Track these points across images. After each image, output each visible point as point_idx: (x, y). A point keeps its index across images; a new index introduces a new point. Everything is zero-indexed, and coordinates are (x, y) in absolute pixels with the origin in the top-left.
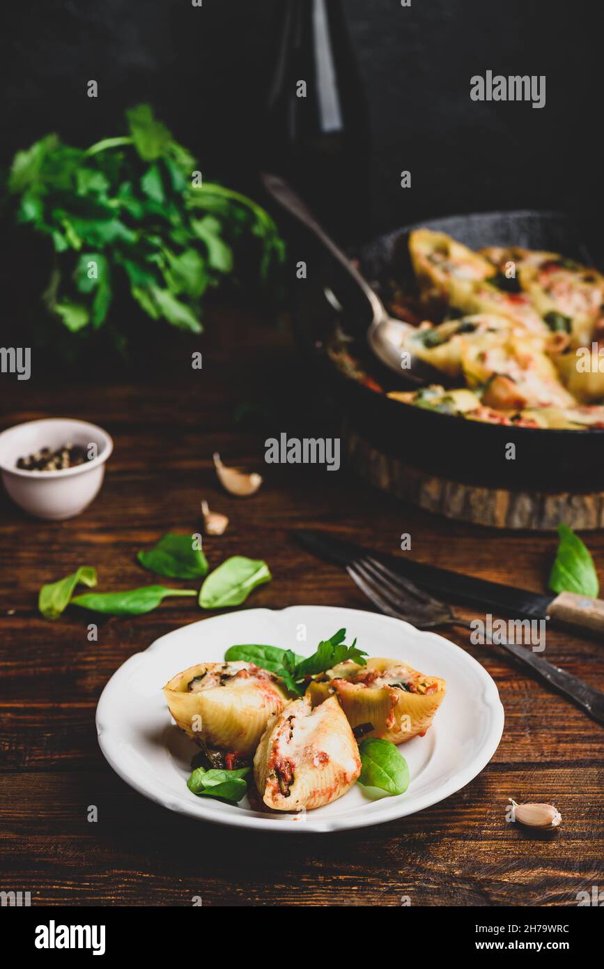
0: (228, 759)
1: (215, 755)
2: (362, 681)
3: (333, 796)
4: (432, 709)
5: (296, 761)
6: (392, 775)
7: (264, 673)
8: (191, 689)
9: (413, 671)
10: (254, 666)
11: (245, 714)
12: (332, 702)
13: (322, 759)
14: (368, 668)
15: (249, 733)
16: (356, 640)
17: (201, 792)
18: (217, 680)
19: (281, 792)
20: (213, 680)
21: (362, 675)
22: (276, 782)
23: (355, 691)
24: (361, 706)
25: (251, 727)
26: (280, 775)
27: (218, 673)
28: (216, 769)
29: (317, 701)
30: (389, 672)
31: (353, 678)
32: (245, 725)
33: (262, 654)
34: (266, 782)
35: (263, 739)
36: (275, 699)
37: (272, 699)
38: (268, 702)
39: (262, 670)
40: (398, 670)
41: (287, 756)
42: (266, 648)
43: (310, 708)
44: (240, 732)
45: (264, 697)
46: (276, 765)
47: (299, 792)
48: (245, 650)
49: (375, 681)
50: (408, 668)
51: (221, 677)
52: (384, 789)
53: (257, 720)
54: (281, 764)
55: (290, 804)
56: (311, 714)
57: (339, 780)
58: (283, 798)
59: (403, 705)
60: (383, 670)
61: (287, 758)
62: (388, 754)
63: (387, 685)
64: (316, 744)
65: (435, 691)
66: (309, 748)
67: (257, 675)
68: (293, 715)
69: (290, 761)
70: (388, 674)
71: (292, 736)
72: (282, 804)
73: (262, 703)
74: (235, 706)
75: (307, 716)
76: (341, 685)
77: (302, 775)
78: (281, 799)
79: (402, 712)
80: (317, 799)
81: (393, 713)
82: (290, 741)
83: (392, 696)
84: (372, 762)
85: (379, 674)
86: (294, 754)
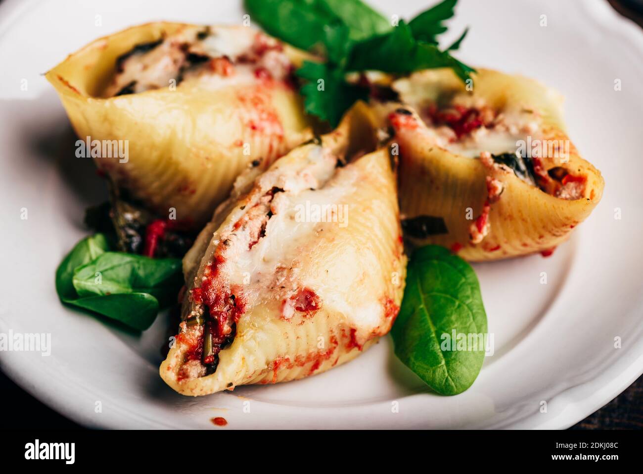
0: (151, 232)
1: (129, 216)
2: (452, 124)
3: (321, 367)
4: (565, 225)
5: (250, 298)
7: (279, 59)
8: (121, 71)
10: (266, 39)
13: (303, 306)
14: (476, 95)
15: (200, 190)
18: (175, 62)
19: (202, 358)
20: (167, 60)
21: (458, 108)
22: (197, 334)
23: (426, 148)
24: (432, 182)
25: (206, 180)
27: (184, 44)
28: (122, 250)
29: (353, 150)
32: (194, 175)
36: (268, 130)
37: (262, 130)
38: (253, 136)
39: (273, 54)
41: (237, 282)
43: (333, 162)
44: (184, 187)
45: (247, 125)
46: (206, 299)
47: (235, 367)
49: (474, 133)
51: (186, 54)
53: (221, 170)
54: (218, 298)
55: (211, 390)
56: (324, 184)
57: (338, 340)
58: (200, 376)
59: (509, 205)
60: (499, 109)
61: (234, 288)
62: (457, 298)
63: (488, 155)
64: (301, 265)
65: (579, 191)
66: (285, 273)
67: (259, 64)
68: (280, 186)
69: (238, 294)
70: (504, 125)
71: (265, 231)
72: (192, 390)
73: (238, 136)
74: (180, 135)
75: (312, 189)
76: (406, 125)
77: (252, 331)
78: (196, 375)
79: (505, 219)
80: (284, 372)
81: (487, 216)
82: (255, 243)
83: (490, 182)
84: (422, 306)
85: (489, 117)
86: (251, 280)
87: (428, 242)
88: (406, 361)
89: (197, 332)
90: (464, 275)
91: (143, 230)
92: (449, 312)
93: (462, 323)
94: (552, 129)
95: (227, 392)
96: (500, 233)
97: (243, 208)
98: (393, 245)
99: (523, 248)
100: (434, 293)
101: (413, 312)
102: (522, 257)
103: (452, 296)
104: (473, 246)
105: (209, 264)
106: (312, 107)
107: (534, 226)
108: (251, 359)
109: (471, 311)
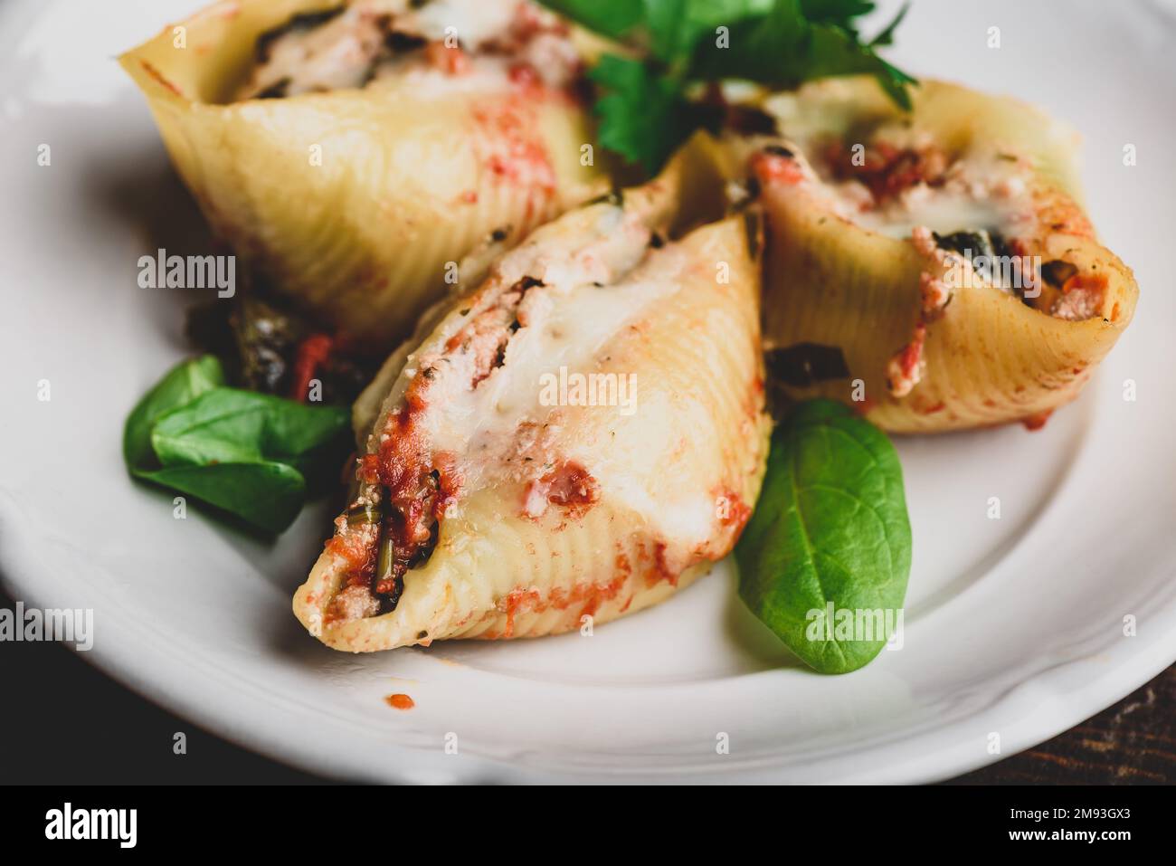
0: (303, 355)
1: (266, 326)
2: (867, 178)
4: (1063, 368)
5: (467, 476)
7: (554, 50)
8: (263, 63)
10: (536, 14)
12: (718, 243)
13: (563, 495)
14: (916, 127)
15: (397, 279)
20: (350, 43)
21: (881, 149)
22: (366, 541)
23: (814, 217)
24: (823, 280)
26: (391, 520)
32: (385, 252)
36: (525, 175)
37: (514, 176)
38: (496, 184)
40: (997, 175)
41: (445, 445)
43: (644, 238)
45: (485, 165)
46: (386, 474)
51: (386, 33)
53: (436, 244)
54: (407, 474)
55: (386, 643)
56: (622, 278)
57: (632, 563)
59: (962, 328)
60: (957, 151)
61: (438, 457)
62: (857, 495)
63: (926, 233)
64: (565, 420)
65: (1092, 305)
66: (535, 433)
67: (517, 57)
68: (536, 276)
69: (445, 469)
70: (962, 182)
71: (503, 357)
72: (349, 640)
73: (468, 183)
74: (360, 177)
75: (597, 285)
76: (782, 176)
77: (467, 537)
78: (359, 614)
79: (954, 354)
80: (527, 619)
81: (921, 347)
82: (484, 377)
83: (928, 282)
84: (793, 509)
85: (937, 166)
86: (470, 445)
87: (814, 392)
88: (756, 607)
89: (367, 535)
90: (875, 456)
91: (289, 351)
92: (842, 522)
93: (863, 542)
94: (1051, 191)
95: (417, 647)
96: (944, 380)
97: (465, 313)
98: (744, 394)
99: (985, 409)
100: (816, 487)
101: (777, 519)
103: (849, 491)
104: (895, 402)
105: (396, 412)
106: (613, 137)
107: (1007, 369)
108: (463, 589)
109: (884, 520)
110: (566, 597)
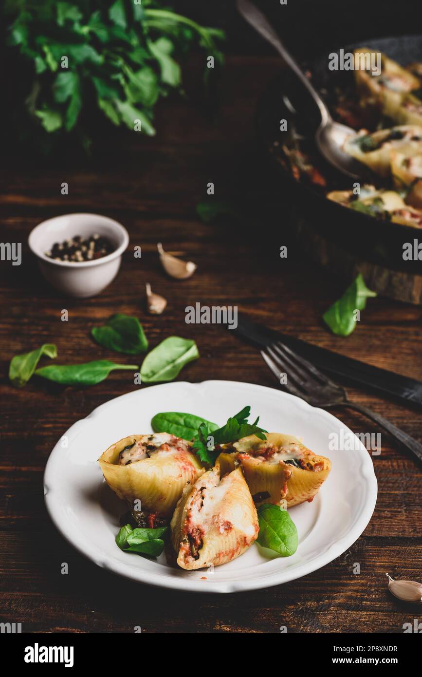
0: (150, 519)
1: (139, 514)
2: (262, 455)
3: (235, 556)
4: (318, 483)
5: (205, 528)
6: (283, 538)
7: (183, 444)
8: (122, 458)
9: (304, 448)
10: (175, 437)
11: (165, 483)
12: (237, 474)
13: (227, 527)
14: (268, 443)
15: (168, 497)
16: (258, 418)
17: (125, 547)
18: (143, 450)
19: (192, 554)
20: (140, 450)
21: (262, 449)
22: (188, 546)
23: (256, 465)
24: (260, 477)
25: (170, 493)
26: (192, 540)
27: (144, 443)
28: (139, 527)
29: (225, 472)
30: (285, 449)
31: (255, 451)
32: (165, 492)
33: (182, 421)
34: (180, 546)
35: (179, 505)
36: (190, 469)
37: (188, 469)
38: (185, 472)
39: (181, 442)
40: (292, 447)
41: (198, 524)
42: (185, 417)
43: (218, 477)
44: (161, 497)
45: (182, 468)
46: (188, 532)
47: (206, 555)
48: (168, 418)
49: (272, 456)
50: (300, 445)
51: (147, 447)
52: (276, 551)
53: (175, 488)
54: (192, 530)
55: (199, 566)
56: (219, 484)
57: (240, 542)
58: (193, 561)
59: (295, 479)
60: (280, 445)
61: (198, 526)
63: (282, 461)
64: (222, 513)
65: (322, 469)
66: (216, 517)
67: (176, 446)
68: (204, 487)
69: (200, 528)
71: (203, 504)
72: (192, 566)
73: (179, 473)
74: (157, 476)
75: (216, 487)
76: (244, 458)
77: (210, 541)
79: (294, 485)
80: (221, 559)
81: (287, 486)
82: (200, 509)
83: (286, 472)
84: (268, 526)
85: (277, 449)
86: (203, 522)
87: (263, 503)
88: (268, 547)
89: (188, 545)
92: (280, 526)
93: (286, 529)
96: (293, 492)
97: (192, 497)
98: (252, 504)
99: (302, 497)
100: (271, 521)
101: (265, 529)
102: (301, 503)
103: (279, 519)
104: (283, 499)
105: (186, 519)
106: (203, 458)
107: (306, 486)
108: (211, 552)
109: (288, 524)
110: (228, 552)
